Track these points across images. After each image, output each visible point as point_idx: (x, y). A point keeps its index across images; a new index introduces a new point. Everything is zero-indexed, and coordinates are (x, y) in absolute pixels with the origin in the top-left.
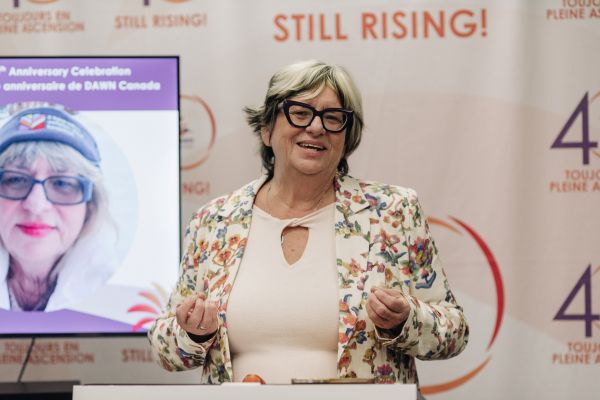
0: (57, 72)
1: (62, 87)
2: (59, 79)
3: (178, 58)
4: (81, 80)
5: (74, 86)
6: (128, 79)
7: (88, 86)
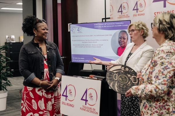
0: (113, 24)
1: (114, 26)
2: (114, 25)
3: (130, 21)
4: (117, 25)
5: (116, 26)
6: (123, 24)
7: (118, 26)
